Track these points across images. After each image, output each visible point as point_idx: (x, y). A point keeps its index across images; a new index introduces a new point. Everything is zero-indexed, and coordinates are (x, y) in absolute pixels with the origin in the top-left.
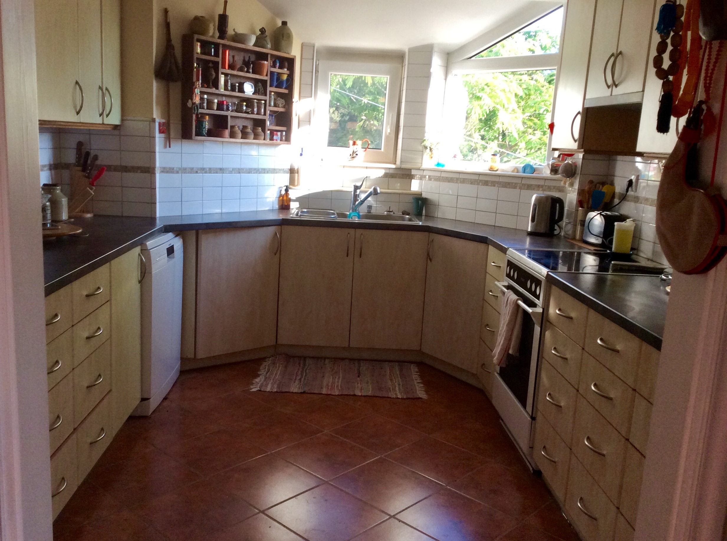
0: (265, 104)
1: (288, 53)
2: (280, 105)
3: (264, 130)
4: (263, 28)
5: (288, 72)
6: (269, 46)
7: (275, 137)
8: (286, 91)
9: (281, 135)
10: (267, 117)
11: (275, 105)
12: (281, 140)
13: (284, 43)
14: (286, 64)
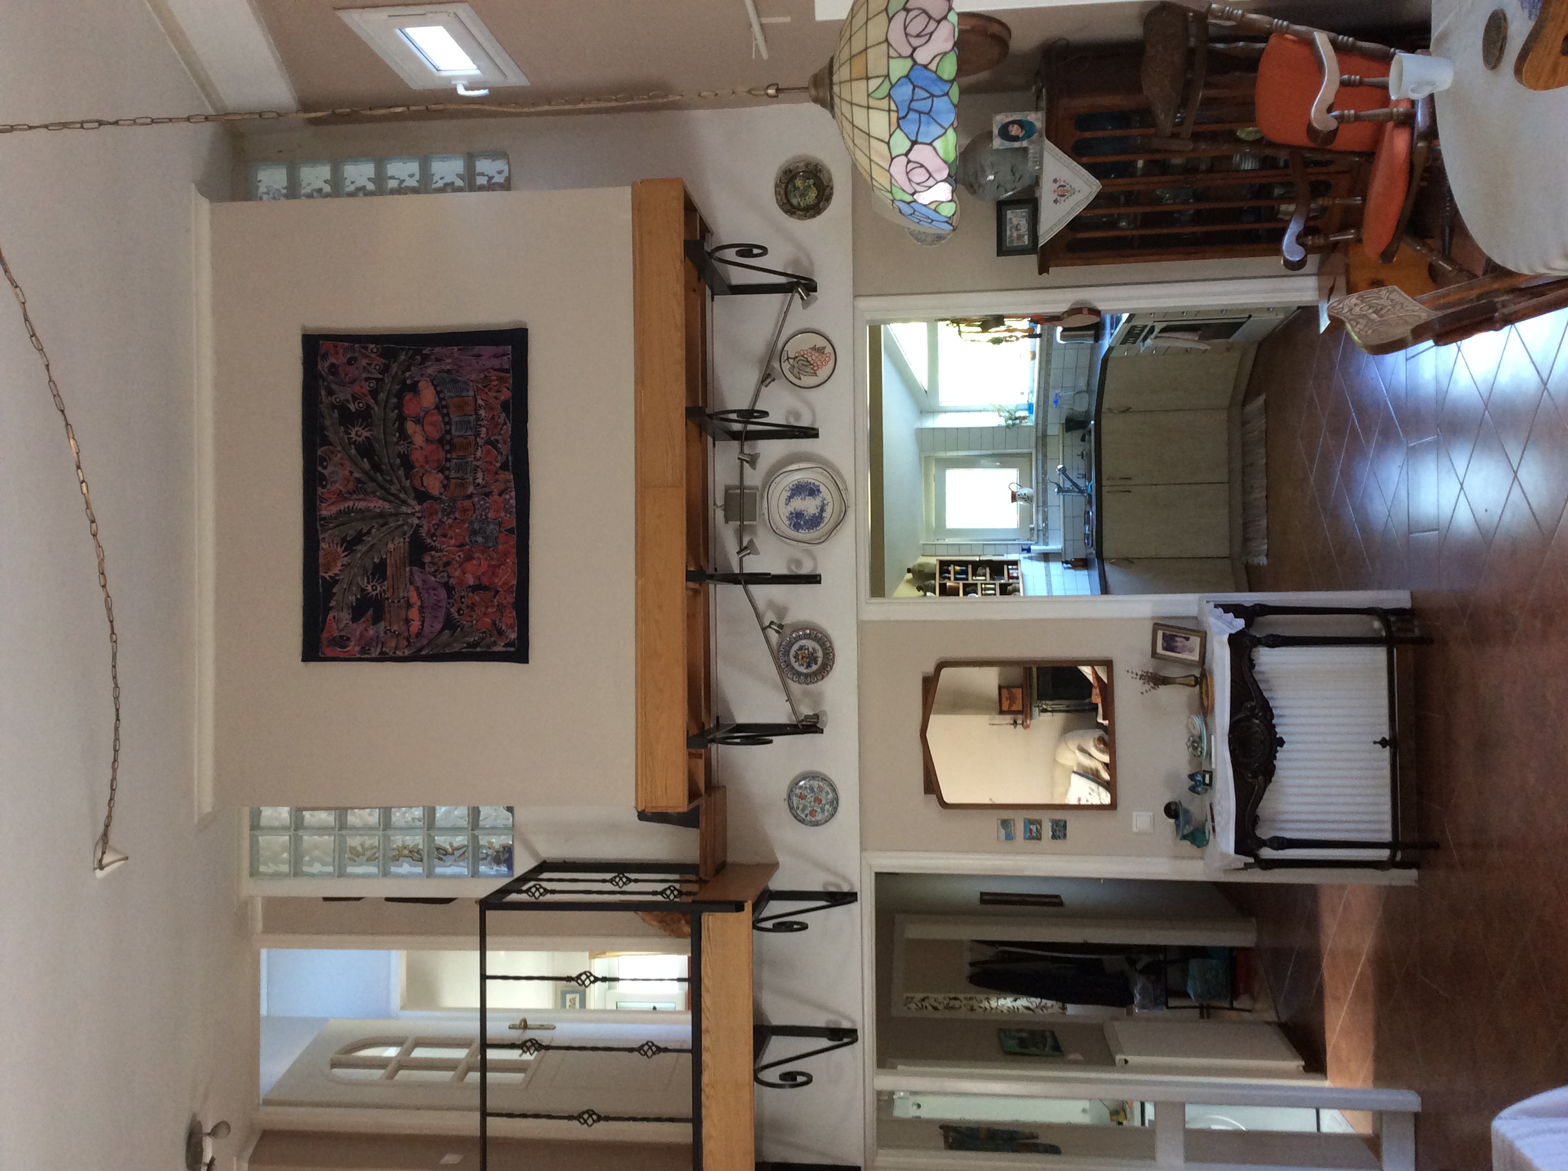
0: (985, 584)
1: (936, 565)
2: (984, 571)
3: (1010, 585)
4: (917, 588)
5: (952, 566)
6: (933, 582)
7: (1015, 575)
8: (970, 567)
9: (1012, 569)
10: (998, 582)
11: (985, 575)
12: (1017, 569)
13: (927, 570)
14: (945, 567)
